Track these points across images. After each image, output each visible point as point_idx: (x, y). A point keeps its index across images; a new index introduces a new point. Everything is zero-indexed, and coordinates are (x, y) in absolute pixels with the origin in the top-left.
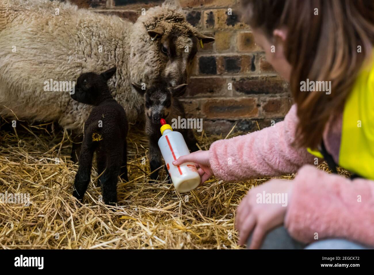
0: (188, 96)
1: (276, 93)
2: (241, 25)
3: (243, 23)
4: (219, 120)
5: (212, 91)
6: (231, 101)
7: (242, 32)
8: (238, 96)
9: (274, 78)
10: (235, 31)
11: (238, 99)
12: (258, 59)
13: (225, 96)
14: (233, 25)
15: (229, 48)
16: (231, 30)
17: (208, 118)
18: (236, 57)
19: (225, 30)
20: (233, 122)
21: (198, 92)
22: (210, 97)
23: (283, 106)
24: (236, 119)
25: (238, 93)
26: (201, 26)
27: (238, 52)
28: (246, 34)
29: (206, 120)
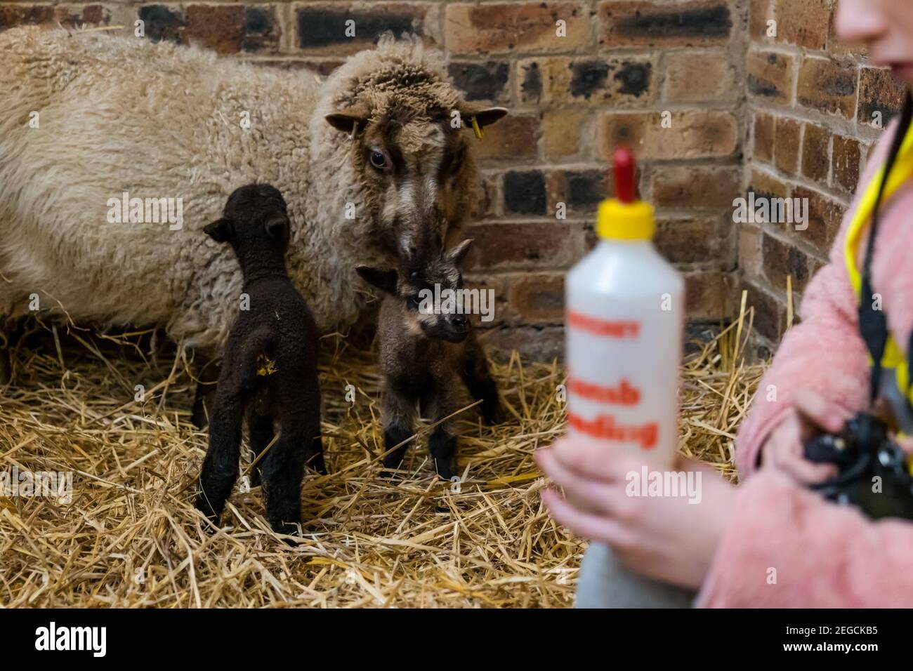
0: (477, 267)
1: (691, 261)
2: (607, 96)
3: (612, 91)
4: (552, 325)
5: (535, 256)
7: (610, 112)
9: (685, 224)
10: (592, 111)
12: (647, 178)
13: (566, 268)
14: (588, 96)
15: (577, 151)
16: (582, 107)
17: (525, 321)
18: (595, 172)
19: (568, 107)
21: (500, 258)
22: (530, 270)
23: (707, 292)
26: (508, 97)
27: (597, 160)
28: (618, 118)
29: (520, 326)
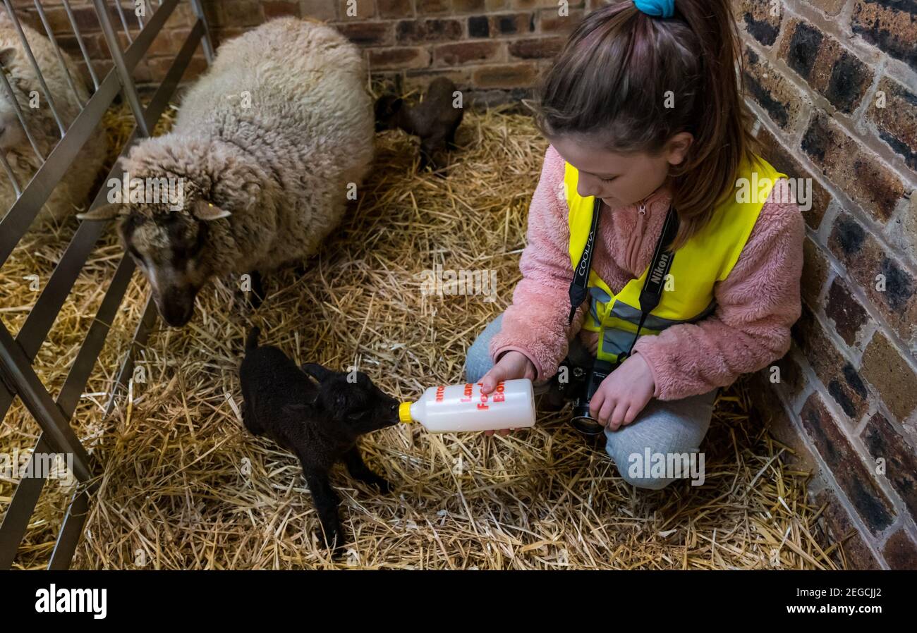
0: (457, 64)
4: (492, 89)
5: (484, 57)
6: (506, 68)
8: (513, 62)
9: (555, 40)
11: (514, 65)
12: (538, 17)
13: (498, 62)
15: (504, 4)
18: (514, 15)
20: (507, 91)
22: (481, 64)
24: (511, 87)
25: (514, 59)
27: (514, 9)
29: (477, 90)
